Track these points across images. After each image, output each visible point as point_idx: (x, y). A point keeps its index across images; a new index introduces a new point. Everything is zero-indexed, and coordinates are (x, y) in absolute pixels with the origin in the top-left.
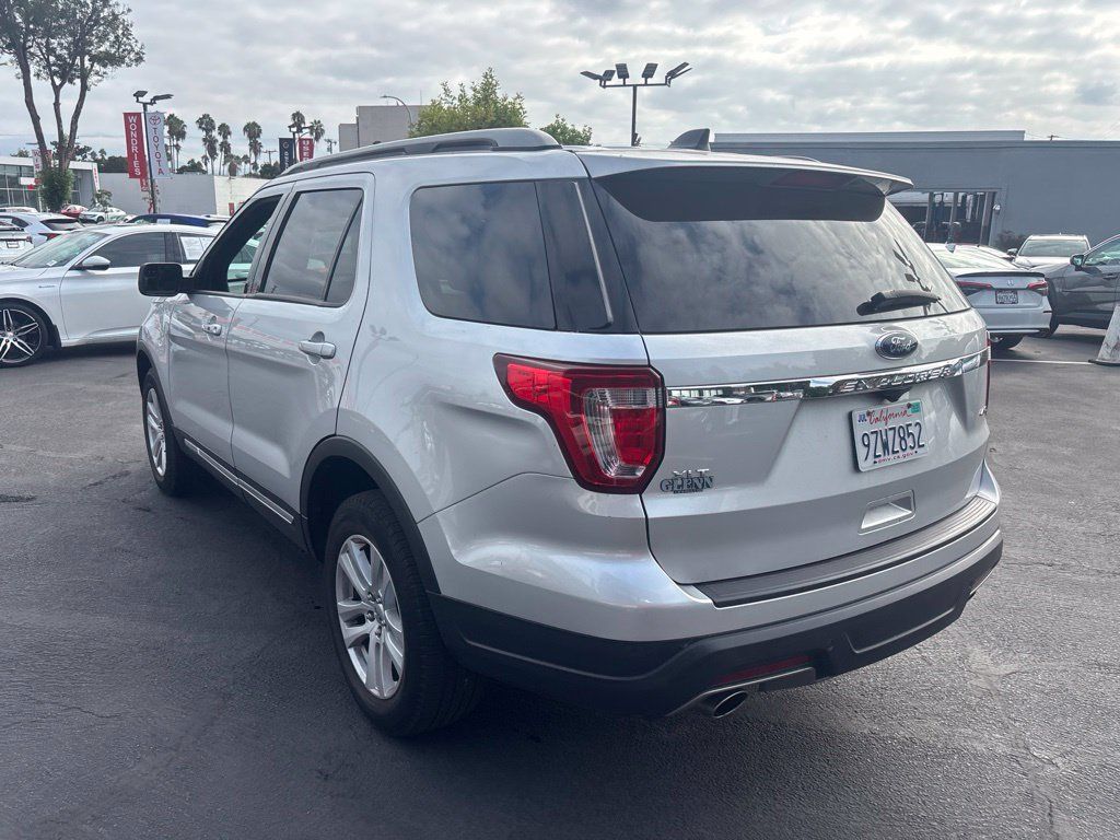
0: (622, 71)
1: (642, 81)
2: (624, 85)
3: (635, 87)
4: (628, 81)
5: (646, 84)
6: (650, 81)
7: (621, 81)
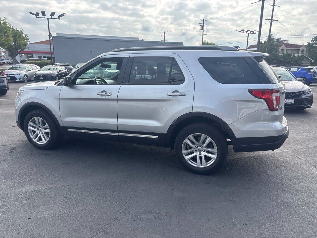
0: (43, 13)
1: (50, 17)
2: (44, 18)
3: (48, 19)
4: (45, 17)
5: (52, 18)
6: (53, 17)
7: (43, 17)
